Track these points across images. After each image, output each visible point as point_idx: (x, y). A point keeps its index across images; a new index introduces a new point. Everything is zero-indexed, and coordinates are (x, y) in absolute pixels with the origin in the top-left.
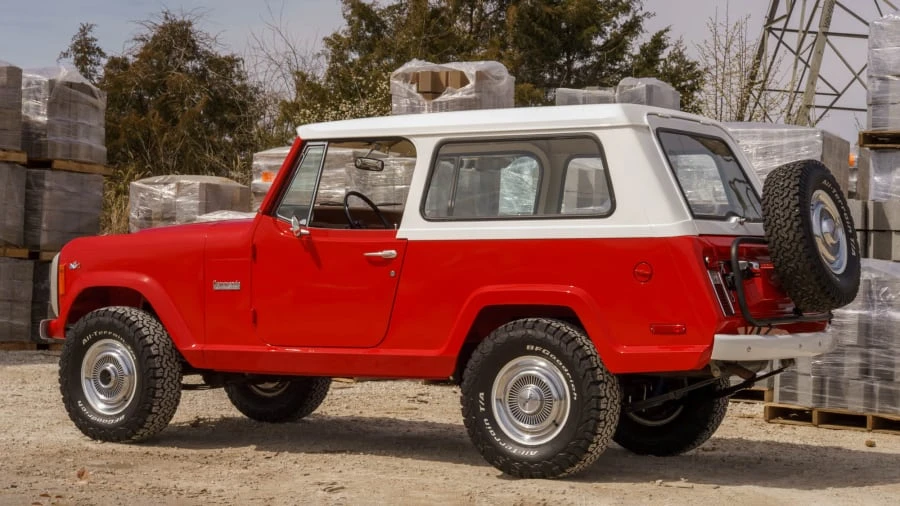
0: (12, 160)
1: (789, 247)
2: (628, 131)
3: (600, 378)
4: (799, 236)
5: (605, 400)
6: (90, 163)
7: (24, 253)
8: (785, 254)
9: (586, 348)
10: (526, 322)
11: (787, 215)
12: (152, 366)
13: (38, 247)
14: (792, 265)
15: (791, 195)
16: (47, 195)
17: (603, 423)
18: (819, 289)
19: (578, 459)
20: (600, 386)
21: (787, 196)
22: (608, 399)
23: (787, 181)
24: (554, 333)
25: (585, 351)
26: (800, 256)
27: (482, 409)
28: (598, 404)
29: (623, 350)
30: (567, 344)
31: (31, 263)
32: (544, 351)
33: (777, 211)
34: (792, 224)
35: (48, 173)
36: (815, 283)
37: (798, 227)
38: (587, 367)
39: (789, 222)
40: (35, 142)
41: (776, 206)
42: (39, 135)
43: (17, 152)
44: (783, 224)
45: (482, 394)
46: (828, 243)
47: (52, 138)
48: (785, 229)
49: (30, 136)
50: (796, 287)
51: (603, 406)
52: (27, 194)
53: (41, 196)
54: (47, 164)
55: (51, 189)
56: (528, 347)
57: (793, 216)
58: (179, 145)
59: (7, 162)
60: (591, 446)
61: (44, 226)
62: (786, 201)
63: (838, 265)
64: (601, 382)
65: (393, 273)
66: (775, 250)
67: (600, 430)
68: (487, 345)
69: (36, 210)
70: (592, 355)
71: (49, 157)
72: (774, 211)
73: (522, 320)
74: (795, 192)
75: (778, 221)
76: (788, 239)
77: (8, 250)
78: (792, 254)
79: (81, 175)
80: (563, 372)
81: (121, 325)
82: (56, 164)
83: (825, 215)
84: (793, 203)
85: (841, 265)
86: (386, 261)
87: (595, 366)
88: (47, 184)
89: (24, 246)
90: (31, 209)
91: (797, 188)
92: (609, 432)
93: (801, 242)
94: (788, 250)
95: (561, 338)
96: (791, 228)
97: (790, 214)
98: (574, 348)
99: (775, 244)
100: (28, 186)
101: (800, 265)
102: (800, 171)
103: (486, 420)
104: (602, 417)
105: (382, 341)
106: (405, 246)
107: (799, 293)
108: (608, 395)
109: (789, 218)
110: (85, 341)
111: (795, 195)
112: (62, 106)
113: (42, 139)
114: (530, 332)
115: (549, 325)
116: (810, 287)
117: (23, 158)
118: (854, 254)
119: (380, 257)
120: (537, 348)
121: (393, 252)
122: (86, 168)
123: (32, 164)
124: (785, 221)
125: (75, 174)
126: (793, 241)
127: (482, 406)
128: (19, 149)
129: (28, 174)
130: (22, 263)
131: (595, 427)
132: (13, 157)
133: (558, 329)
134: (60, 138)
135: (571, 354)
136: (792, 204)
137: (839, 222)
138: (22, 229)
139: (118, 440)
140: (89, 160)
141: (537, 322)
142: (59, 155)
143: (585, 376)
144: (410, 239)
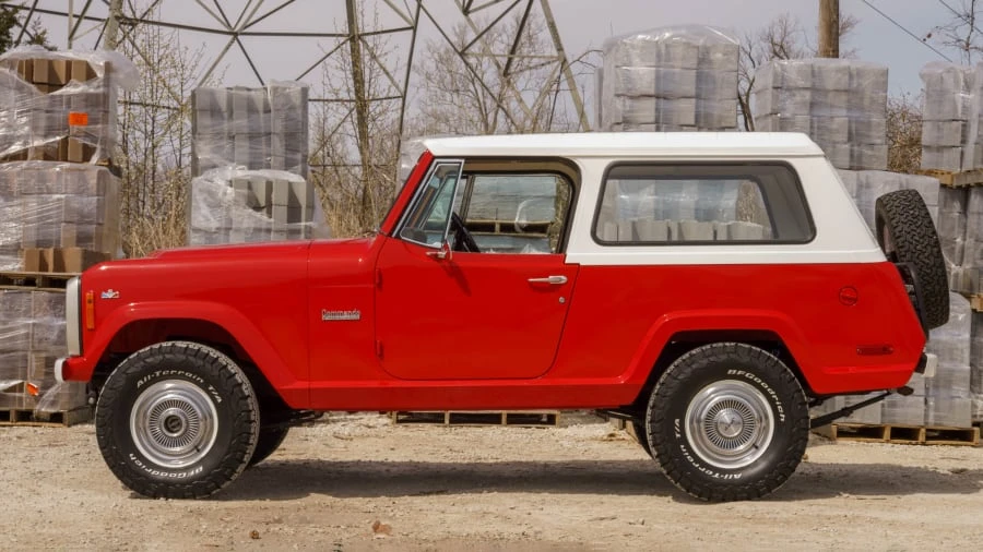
1: (929, 271)
11: (926, 242)
12: (244, 408)
14: (930, 288)
24: (759, 357)
26: (938, 280)
27: (678, 435)
32: (748, 375)
33: (915, 238)
34: (932, 250)
38: (794, 389)
39: (929, 248)
41: (913, 233)
44: (923, 250)
45: (677, 421)
48: (926, 255)
56: (730, 371)
57: (932, 243)
65: (562, 300)
72: (912, 238)
75: (918, 247)
76: (929, 264)
80: (767, 395)
81: (200, 363)
86: (556, 287)
94: (928, 274)
98: (781, 371)
101: (937, 288)
103: (682, 446)
105: (547, 371)
106: (575, 270)
109: (929, 244)
110: (140, 383)
114: (733, 356)
115: (751, 349)
119: (547, 283)
120: (740, 373)
121: (563, 277)
124: (925, 247)
126: (934, 266)
127: (677, 432)
133: (760, 353)
135: (778, 377)
139: (194, 497)
141: (737, 346)
143: (793, 398)
144: (582, 264)
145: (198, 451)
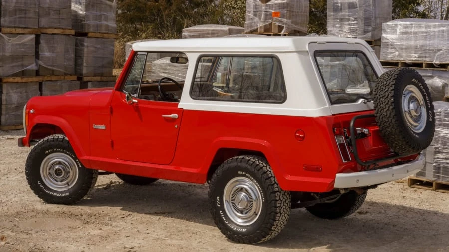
0: (67, 33)
1: (387, 120)
2: (295, 54)
3: (276, 189)
4: (393, 114)
5: (280, 202)
6: (108, 33)
7: (75, 78)
8: (385, 124)
9: (269, 173)
10: (238, 158)
11: (386, 102)
13: (82, 74)
14: (389, 130)
15: (389, 91)
16: (86, 50)
17: (279, 214)
18: (404, 143)
19: (267, 234)
20: (276, 194)
21: (387, 91)
22: (281, 201)
23: (388, 82)
24: (252, 165)
25: (268, 175)
26: (393, 125)
27: (218, 206)
28: (276, 204)
29: (288, 178)
30: (258, 171)
31: (78, 82)
32: (247, 175)
33: (381, 99)
34: (389, 107)
35: (86, 39)
36: (401, 140)
37: (392, 109)
38: (269, 183)
39: (387, 106)
40: (80, 24)
41: (381, 96)
42: (81, 21)
43: (70, 29)
44: (384, 107)
45: (218, 198)
46: (413, 115)
47: (88, 22)
48: (385, 110)
49: (77, 21)
50: (392, 142)
51: (278, 205)
52: (76, 49)
53: (83, 50)
54: (85, 35)
55: (88, 47)
56: (239, 172)
57: (389, 103)
58: (173, 15)
59: (64, 35)
60: (273, 227)
61: (85, 64)
62: (387, 93)
63: (419, 127)
64: (278, 191)
65: (176, 126)
66: (379, 121)
67: (278, 218)
68: (219, 171)
69: (81, 57)
70: (272, 177)
71: (86, 31)
72: (379, 99)
73: (236, 157)
74: (391, 88)
75: (381, 105)
76: (387, 115)
77: (66, 77)
78: (389, 124)
79: (103, 39)
80: (257, 186)
82: (90, 35)
83: (413, 99)
84: (391, 95)
85: (421, 128)
86: (173, 120)
87: (274, 183)
88: (86, 44)
89: (75, 75)
90: (78, 56)
91: (393, 86)
92: (284, 218)
93: (393, 118)
94: (386, 122)
95: (255, 168)
96: (388, 109)
97: (388, 101)
98: (262, 173)
99: (379, 117)
100: (77, 45)
101: (393, 130)
102: (396, 76)
103: (220, 211)
104: (278, 210)
105: (171, 162)
106: (182, 112)
107: (394, 145)
108: (282, 199)
109: (387, 104)
111: (391, 90)
112: (93, 6)
113: (83, 23)
114: (239, 164)
115: (249, 160)
116: (400, 142)
117: (73, 32)
118: (430, 120)
119: (170, 117)
120: (244, 173)
121: (177, 115)
122: (106, 36)
123: (78, 34)
124: (385, 105)
125: (100, 39)
126: (389, 117)
127: (218, 204)
128: (71, 28)
129: (76, 39)
130: (74, 82)
131: (275, 217)
132: (68, 32)
133: (254, 162)
134: (92, 22)
135: (261, 176)
136: (389, 96)
137: (422, 102)
138: (74, 66)
140: (107, 32)
141: (243, 158)
142: (91, 30)
143: (268, 188)
144: (184, 108)
145: (68, 185)
